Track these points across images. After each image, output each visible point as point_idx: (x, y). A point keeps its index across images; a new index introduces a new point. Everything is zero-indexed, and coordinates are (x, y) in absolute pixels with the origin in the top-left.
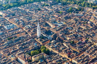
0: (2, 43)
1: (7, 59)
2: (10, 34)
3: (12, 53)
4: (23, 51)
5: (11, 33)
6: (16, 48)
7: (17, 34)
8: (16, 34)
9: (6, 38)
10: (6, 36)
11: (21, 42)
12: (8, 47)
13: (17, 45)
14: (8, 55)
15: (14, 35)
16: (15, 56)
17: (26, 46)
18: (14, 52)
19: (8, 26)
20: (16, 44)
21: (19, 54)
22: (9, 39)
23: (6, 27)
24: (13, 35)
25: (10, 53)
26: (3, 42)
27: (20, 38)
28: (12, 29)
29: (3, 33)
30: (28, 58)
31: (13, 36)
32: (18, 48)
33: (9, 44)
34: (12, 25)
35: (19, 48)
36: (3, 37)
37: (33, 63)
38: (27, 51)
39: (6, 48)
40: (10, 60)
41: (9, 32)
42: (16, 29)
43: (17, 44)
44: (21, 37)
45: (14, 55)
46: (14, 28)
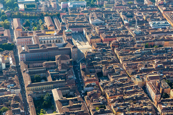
0: (131, 50)
1: (126, 80)
2: (153, 37)
3: (141, 72)
4: (162, 75)
5: (156, 37)
6: (152, 66)
7: (166, 40)
8: (163, 40)
9: (143, 43)
10: (143, 39)
11: (165, 58)
12: (139, 60)
13: (156, 61)
14: (133, 74)
15: (159, 40)
16: (143, 79)
17: (170, 67)
18: (144, 71)
19: (155, 23)
20: (154, 59)
21: (151, 78)
22: (146, 47)
23: (151, 24)
24: (156, 40)
25: (137, 71)
26: (135, 49)
27: (166, 49)
28: (161, 30)
29: (141, 33)
30: (163, 90)
31: (156, 43)
32: (154, 67)
33: (143, 54)
34: (164, 22)
35: (156, 68)
36: (139, 39)
37: (169, 101)
38: (168, 77)
39: (134, 60)
40: (131, 83)
41: (152, 33)
42: (168, 32)
43: (156, 58)
44: (169, 49)
45: (143, 76)
46: (165, 28)
